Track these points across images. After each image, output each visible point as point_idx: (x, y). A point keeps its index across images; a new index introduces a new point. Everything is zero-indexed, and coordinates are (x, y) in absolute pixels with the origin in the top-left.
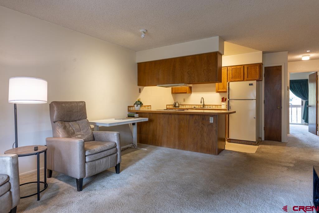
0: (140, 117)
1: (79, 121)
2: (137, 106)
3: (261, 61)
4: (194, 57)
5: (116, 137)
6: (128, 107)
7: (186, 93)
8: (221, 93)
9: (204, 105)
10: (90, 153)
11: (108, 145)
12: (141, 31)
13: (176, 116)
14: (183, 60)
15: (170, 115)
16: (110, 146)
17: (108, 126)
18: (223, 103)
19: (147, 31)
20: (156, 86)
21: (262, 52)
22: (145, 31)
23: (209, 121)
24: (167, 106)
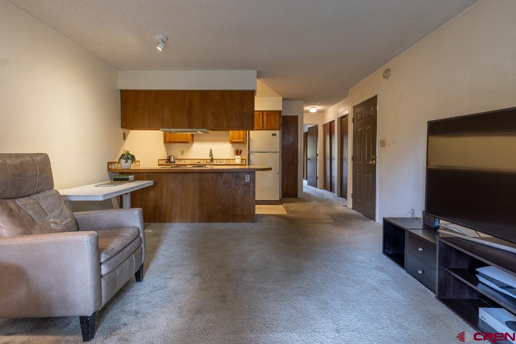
0: (136, 179)
1: (38, 195)
2: (127, 162)
3: (281, 109)
4: (222, 93)
5: (138, 217)
6: (108, 163)
7: (187, 142)
8: (234, 144)
9: (212, 160)
10: (108, 257)
11: (128, 234)
12: (159, 37)
13: (196, 176)
14: (205, 95)
15: (186, 175)
16: (132, 235)
17: (101, 199)
18: (237, 157)
19: (167, 39)
20: (158, 130)
21: (282, 98)
22: (165, 40)
23: (245, 179)
24: (160, 161)
